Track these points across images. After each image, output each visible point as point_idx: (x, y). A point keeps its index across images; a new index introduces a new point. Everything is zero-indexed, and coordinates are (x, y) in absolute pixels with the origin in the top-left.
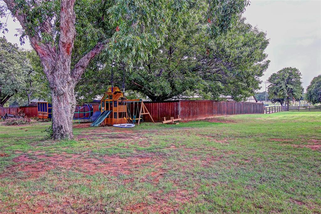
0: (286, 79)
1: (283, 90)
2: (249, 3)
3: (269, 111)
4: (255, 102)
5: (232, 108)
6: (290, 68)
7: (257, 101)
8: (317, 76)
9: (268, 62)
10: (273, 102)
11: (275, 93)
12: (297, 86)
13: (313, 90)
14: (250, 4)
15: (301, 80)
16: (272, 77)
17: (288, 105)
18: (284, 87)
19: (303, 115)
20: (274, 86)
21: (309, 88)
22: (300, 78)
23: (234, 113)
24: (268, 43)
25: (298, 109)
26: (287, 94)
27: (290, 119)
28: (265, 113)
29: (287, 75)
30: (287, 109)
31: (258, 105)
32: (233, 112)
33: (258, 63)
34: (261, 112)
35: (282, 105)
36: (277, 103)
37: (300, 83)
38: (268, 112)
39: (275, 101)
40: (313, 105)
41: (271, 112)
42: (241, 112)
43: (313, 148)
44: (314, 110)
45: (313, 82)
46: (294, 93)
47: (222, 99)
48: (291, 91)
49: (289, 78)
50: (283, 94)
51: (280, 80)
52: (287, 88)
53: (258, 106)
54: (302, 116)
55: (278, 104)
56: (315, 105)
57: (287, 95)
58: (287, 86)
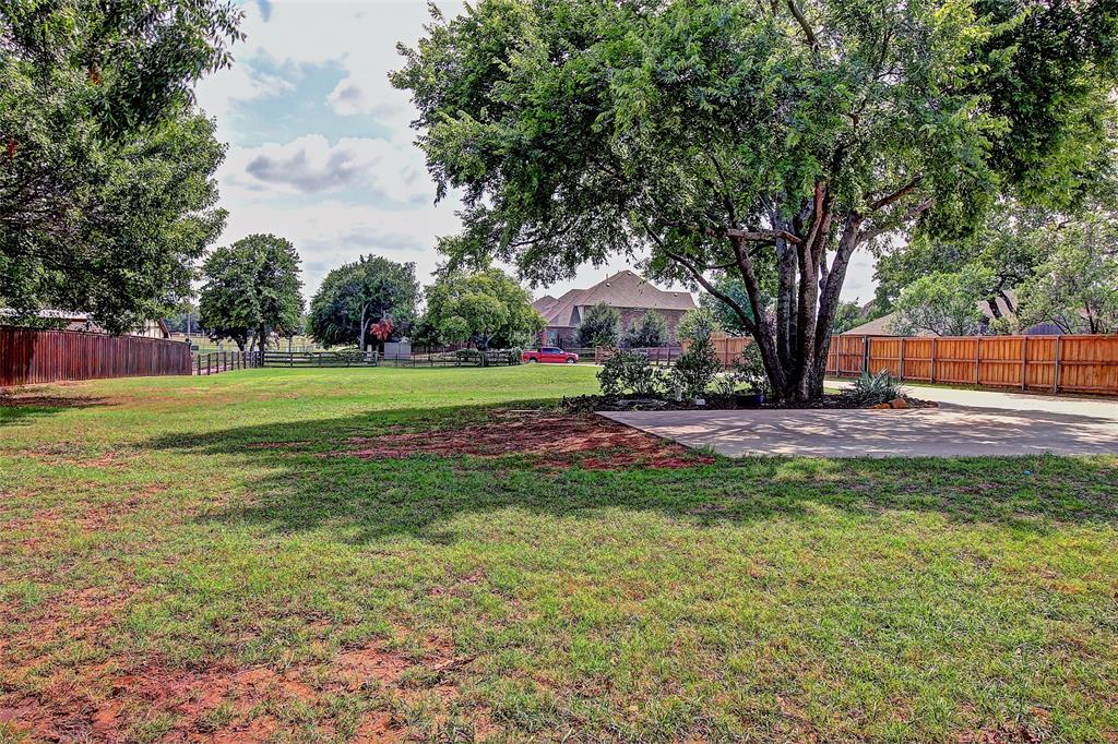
0: (259, 268)
1: (247, 301)
2: (229, 60)
3: (209, 368)
4: (162, 336)
5: (85, 357)
6: (271, 236)
7: (166, 335)
8: (337, 268)
9: (222, 214)
10: (216, 340)
11: (225, 312)
12: (287, 293)
13: (327, 305)
14: (229, 65)
15: (300, 277)
16: (214, 260)
17: (261, 348)
18: (251, 293)
19: (309, 377)
20: (220, 287)
21: (317, 300)
22: (296, 269)
23: (94, 373)
24: (222, 155)
25: (288, 361)
26: (259, 315)
27: (277, 388)
28: (195, 373)
29: (262, 258)
30: (260, 361)
31: (175, 347)
32: (90, 371)
33: (192, 213)
34: (184, 368)
35: (242, 349)
36: (225, 340)
37: (298, 285)
38: (206, 371)
39: (221, 333)
40: (324, 350)
41: (212, 370)
42: (117, 372)
43: (361, 456)
44: (328, 364)
45: (328, 285)
46: (281, 315)
47: (50, 323)
48: (272, 309)
49: (267, 267)
50: (248, 314)
51: (239, 270)
52: (261, 297)
53: (174, 350)
54: (309, 382)
55: (230, 346)
56: (330, 350)
57: (259, 317)
58: (259, 292)
